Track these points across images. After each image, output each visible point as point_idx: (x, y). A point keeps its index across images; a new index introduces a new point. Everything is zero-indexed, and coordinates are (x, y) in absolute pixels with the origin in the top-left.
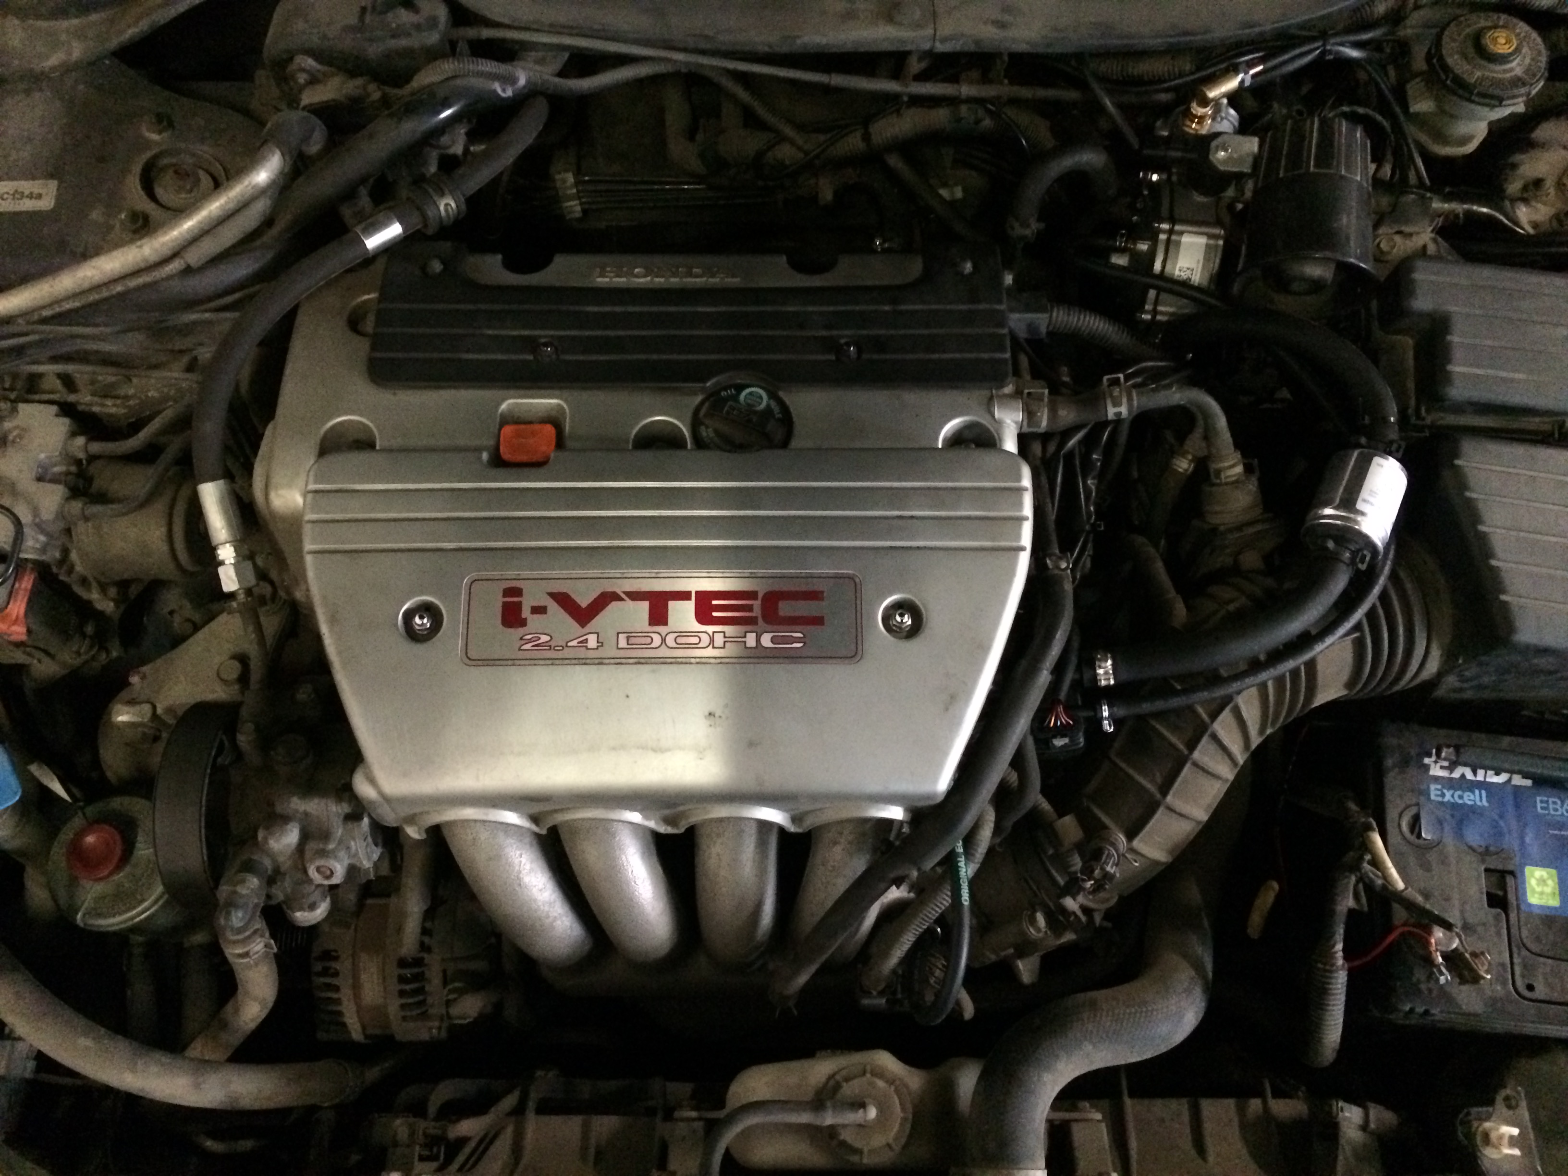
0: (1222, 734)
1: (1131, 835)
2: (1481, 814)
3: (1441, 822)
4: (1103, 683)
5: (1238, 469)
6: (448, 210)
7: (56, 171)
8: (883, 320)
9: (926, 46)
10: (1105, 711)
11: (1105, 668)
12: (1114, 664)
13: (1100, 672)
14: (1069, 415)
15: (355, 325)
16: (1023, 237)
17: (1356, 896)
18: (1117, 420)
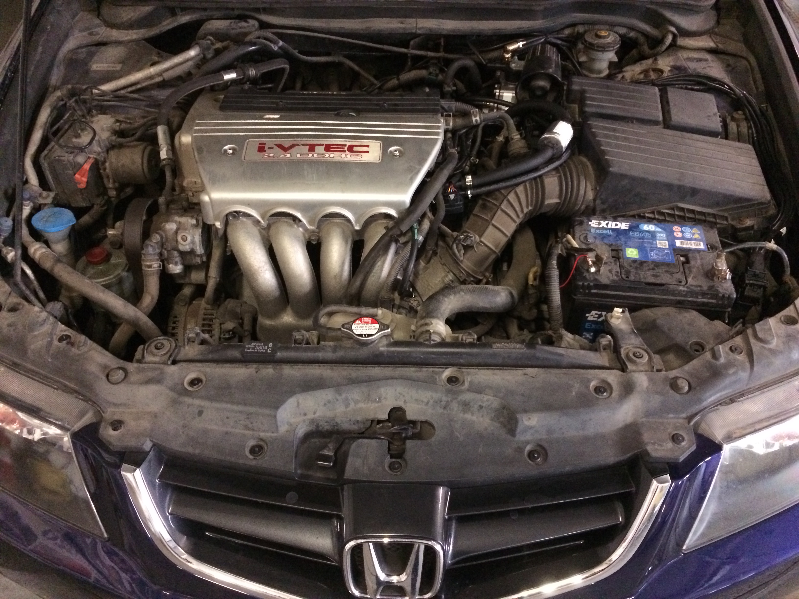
0: (511, 200)
1: (480, 236)
2: (610, 236)
3: (595, 238)
4: (468, 184)
5: (519, 136)
6: (252, 72)
7: (122, 62)
8: (397, 100)
9: (414, 31)
10: (469, 192)
11: (469, 179)
12: (472, 178)
13: (467, 180)
14: (460, 121)
15: (216, 100)
16: (449, 91)
17: (562, 250)
18: (477, 126)
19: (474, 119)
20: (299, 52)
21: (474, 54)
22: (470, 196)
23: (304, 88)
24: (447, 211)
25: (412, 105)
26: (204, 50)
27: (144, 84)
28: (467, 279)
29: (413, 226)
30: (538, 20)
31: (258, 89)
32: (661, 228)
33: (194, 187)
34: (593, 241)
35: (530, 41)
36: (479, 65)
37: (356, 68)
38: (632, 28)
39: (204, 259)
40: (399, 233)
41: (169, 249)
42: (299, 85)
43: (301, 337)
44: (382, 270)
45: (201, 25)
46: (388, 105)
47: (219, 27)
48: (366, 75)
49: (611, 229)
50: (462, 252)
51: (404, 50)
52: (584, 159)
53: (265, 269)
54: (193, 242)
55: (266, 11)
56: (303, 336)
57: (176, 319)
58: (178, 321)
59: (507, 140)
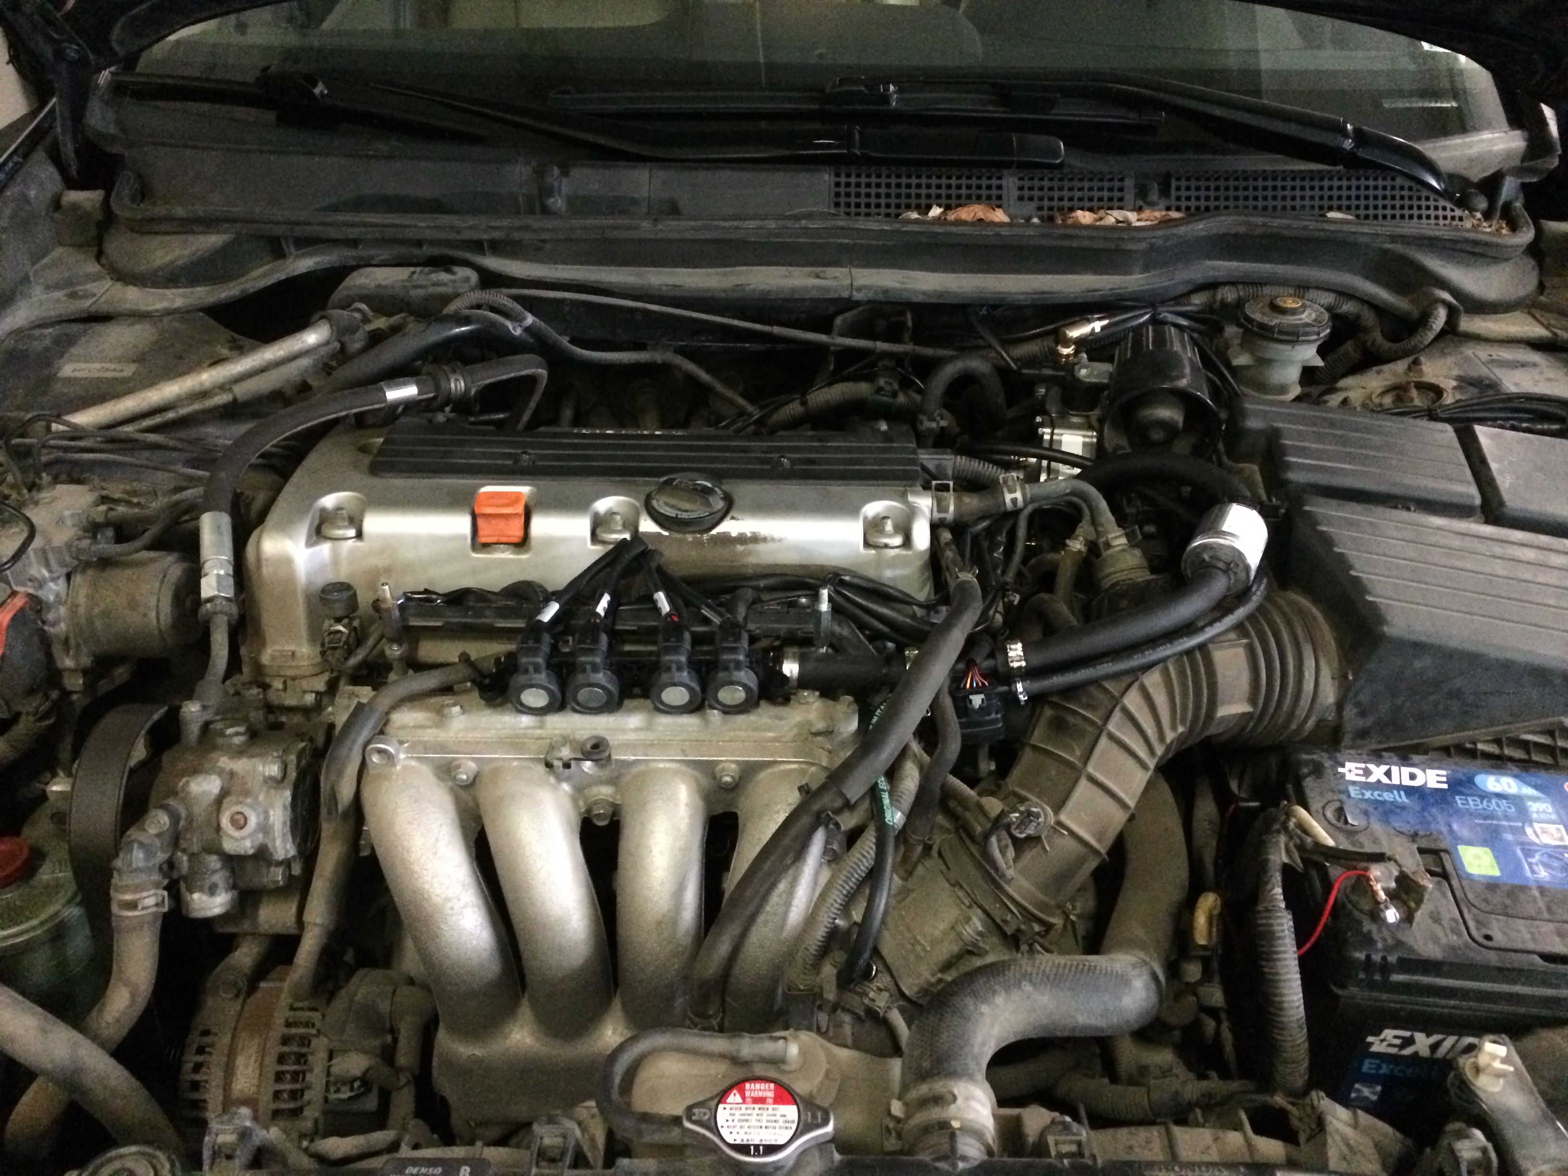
0: (1133, 709)
1: (1057, 809)
2: (1403, 808)
3: (1366, 813)
4: (1015, 665)
5: (1123, 541)
6: (457, 385)
7: (140, 359)
8: (811, 449)
9: (846, 294)
10: (1020, 687)
11: (1016, 651)
12: (1024, 649)
13: (1011, 654)
14: (973, 502)
15: (364, 449)
16: (931, 430)
17: (1288, 851)
18: (1015, 513)
19: (1008, 497)
20: (572, 342)
21: (989, 346)
22: (1023, 698)
23: (578, 421)
24: (965, 738)
25: (851, 462)
26: (342, 332)
27: (184, 411)
28: (1023, 927)
29: (876, 784)
30: (1130, 274)
31: (472, 423)
32: (1536, 787)
33: (289, 667)
34: (1363, 823)
35: (1118, 318)
36: (1003, 371)
37: (704, 376)
38: (1345, 294)
39: (297, 870)
40: (838, 803)
41: (195, 849)
42: (568, 413)
43: (558, 1141)
44: (788, 905)
45: (342, 280)
46: (793, 462)
47: (383, 283)
48: (729, 393)
49: (1400, 787)
50: (1011, 853)
51: (823, 338)
52: (1305, 602)
53: (462, 903)
54: (265, 828)
55: (497, 247)
56: (565, 1137)
57: (208, 1040)
58: (212, 1045)
59: (1094, 549)
